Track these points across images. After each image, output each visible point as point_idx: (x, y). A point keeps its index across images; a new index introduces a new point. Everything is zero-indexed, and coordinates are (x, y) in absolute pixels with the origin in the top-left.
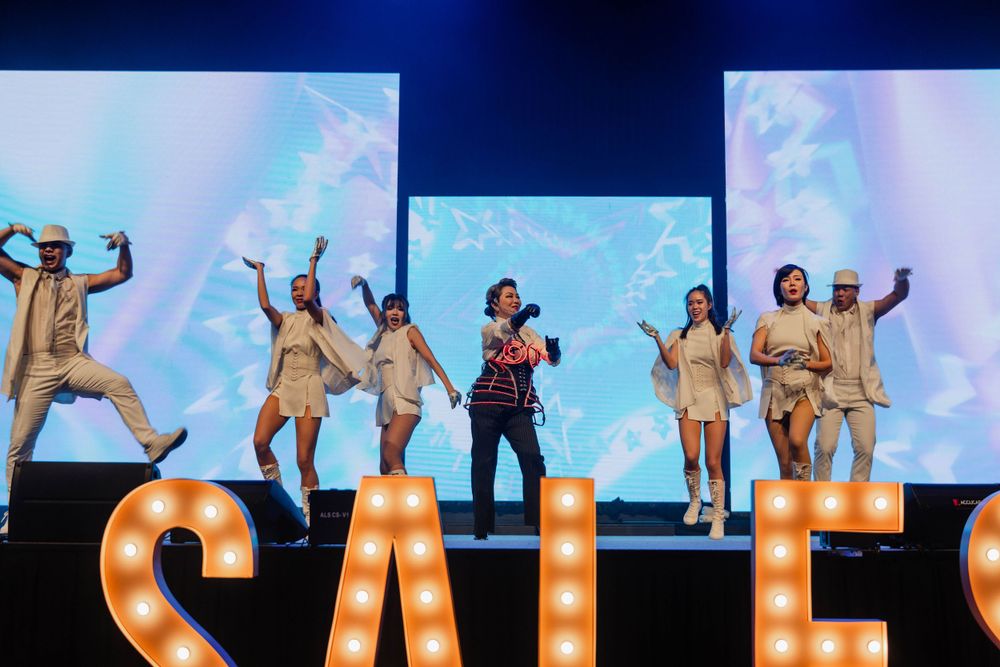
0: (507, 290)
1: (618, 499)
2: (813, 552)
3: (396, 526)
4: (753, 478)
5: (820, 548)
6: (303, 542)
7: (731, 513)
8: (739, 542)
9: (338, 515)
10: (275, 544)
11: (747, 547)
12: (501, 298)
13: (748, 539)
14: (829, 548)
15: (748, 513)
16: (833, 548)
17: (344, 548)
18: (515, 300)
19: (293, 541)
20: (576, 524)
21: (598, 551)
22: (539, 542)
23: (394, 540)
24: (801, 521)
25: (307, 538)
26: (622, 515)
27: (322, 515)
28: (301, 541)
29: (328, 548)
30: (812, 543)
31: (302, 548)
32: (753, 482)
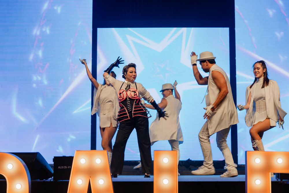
0: (131, 69)
1: (189, 159)
2: (272, 182)
3: (91, 172)
4: (246, 150)
5: (276, 180)
6: (51, 179)
7: (238, 165)
8: (241, 178)
9: (66, 167)
10: (39, 180)
11: (244, 180)
12: (128, 72)
13: (244, 176)
14: (279, 180)
15: (244, 165)
16: (281, 180)
17: (68, 182)
18: (134, 74)
19: (47, 179)
20: (169, 171)
21: (179, 182)
22: (153, 178)
23: (90, 178)
24: (267, 168)
25: (53, 177)
26: (191, 166)
27: (59, 167)
28: (50, 179)
29: (61, 182)
30: (272, 178)
31: (50, 182)
32: (246, 152)
